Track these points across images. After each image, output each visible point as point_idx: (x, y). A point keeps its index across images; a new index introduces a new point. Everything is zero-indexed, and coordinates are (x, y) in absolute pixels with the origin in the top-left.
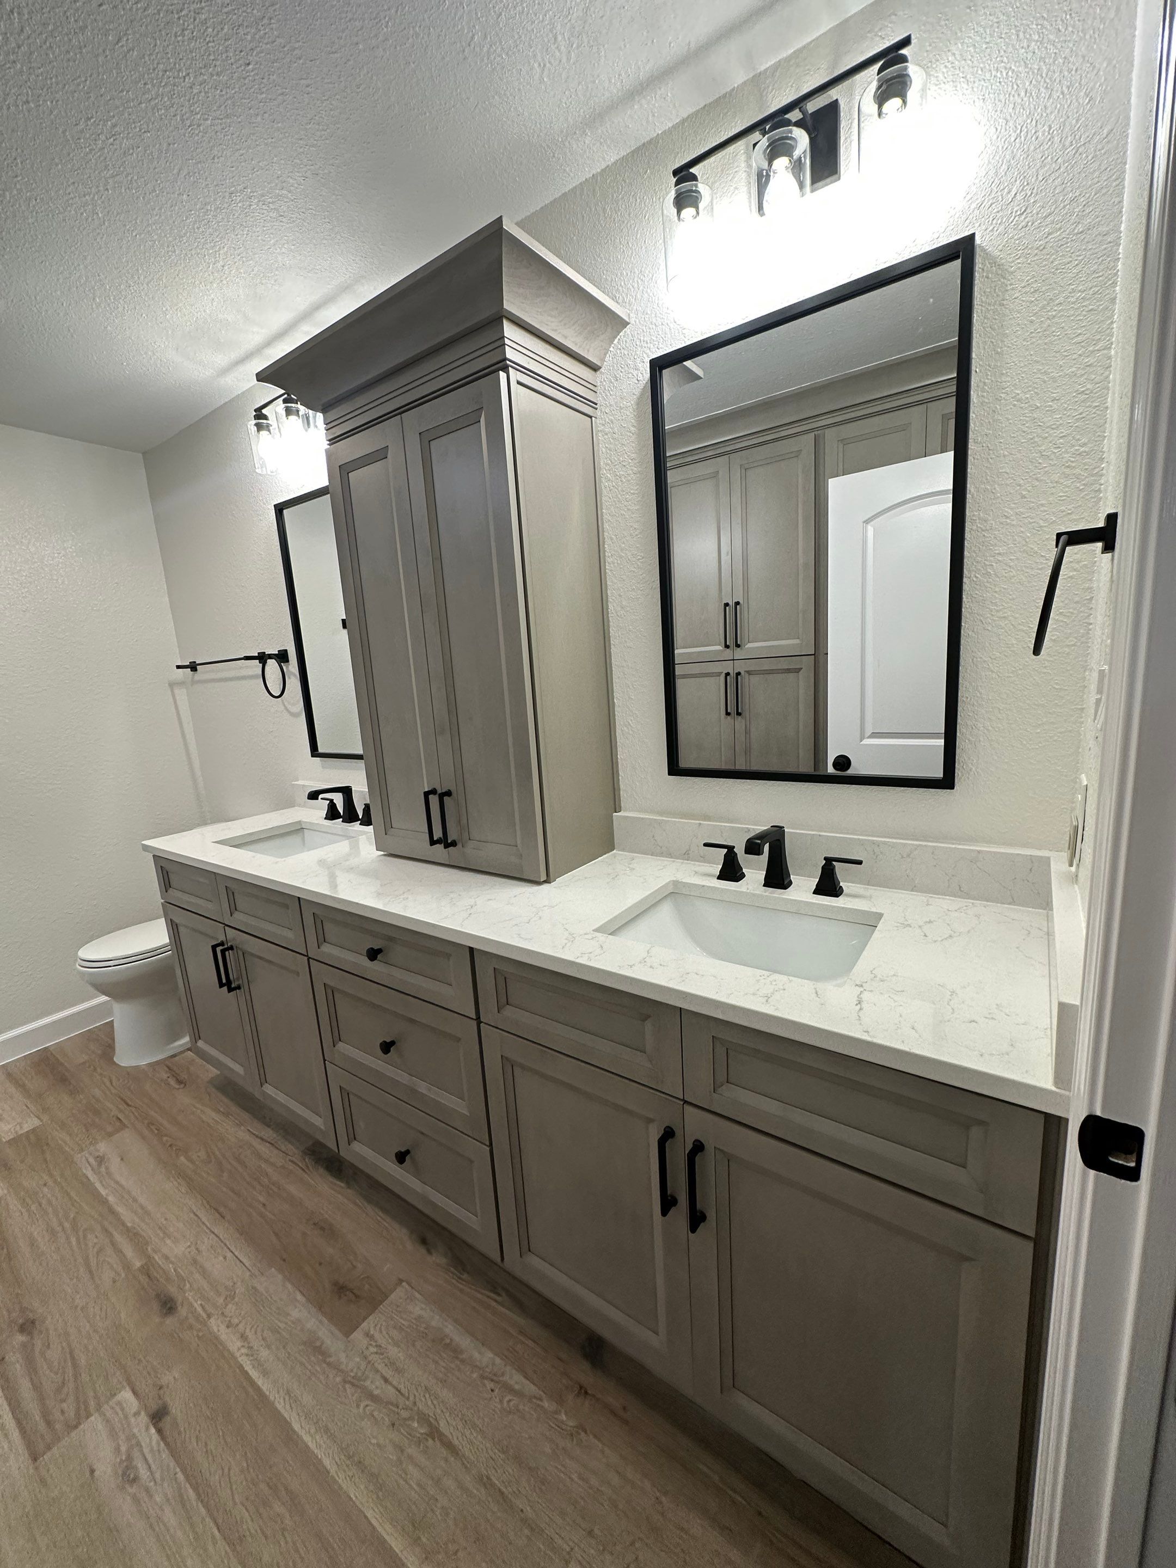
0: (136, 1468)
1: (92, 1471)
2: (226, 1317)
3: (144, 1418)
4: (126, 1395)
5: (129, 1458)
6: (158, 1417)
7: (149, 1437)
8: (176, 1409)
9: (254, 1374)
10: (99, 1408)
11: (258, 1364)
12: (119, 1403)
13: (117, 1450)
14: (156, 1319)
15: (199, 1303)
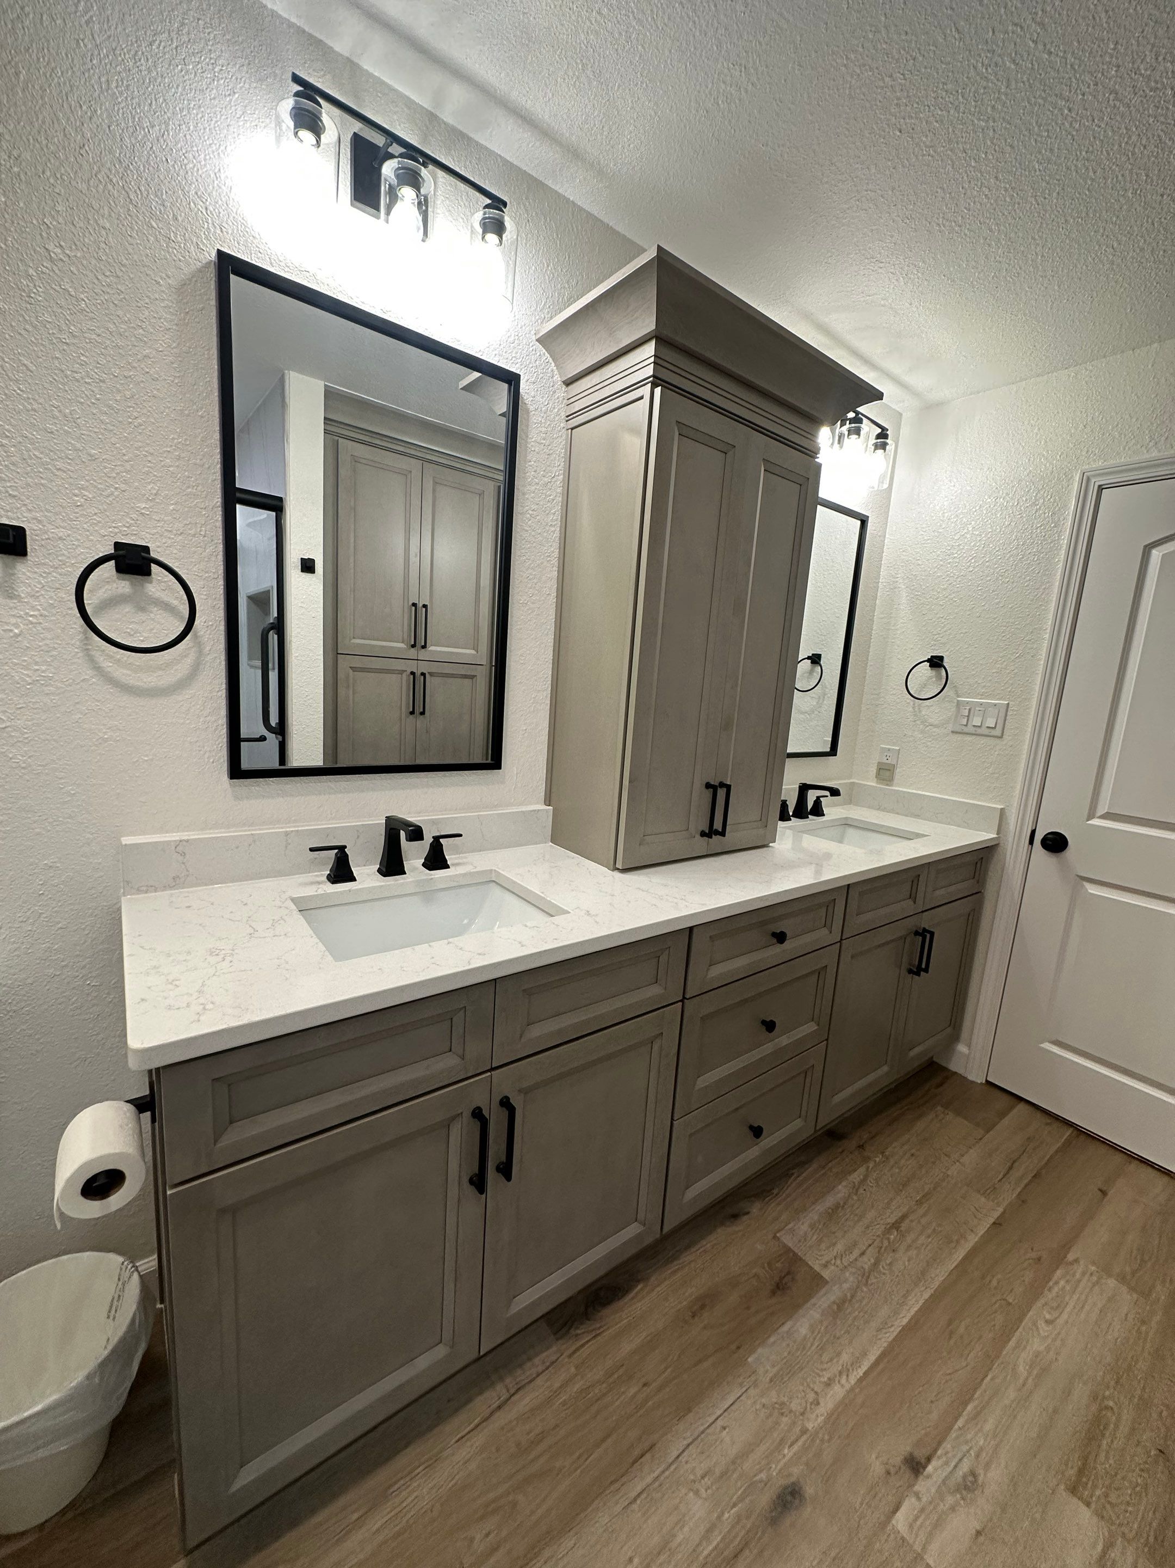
0: (964, 1477)
6: (916, 1466)
7: (936, 1471)
8: (903, 1447)
9: (865, 1366)
11: (856, 1362)
14: (807, 1511)
15: (786, 1451)
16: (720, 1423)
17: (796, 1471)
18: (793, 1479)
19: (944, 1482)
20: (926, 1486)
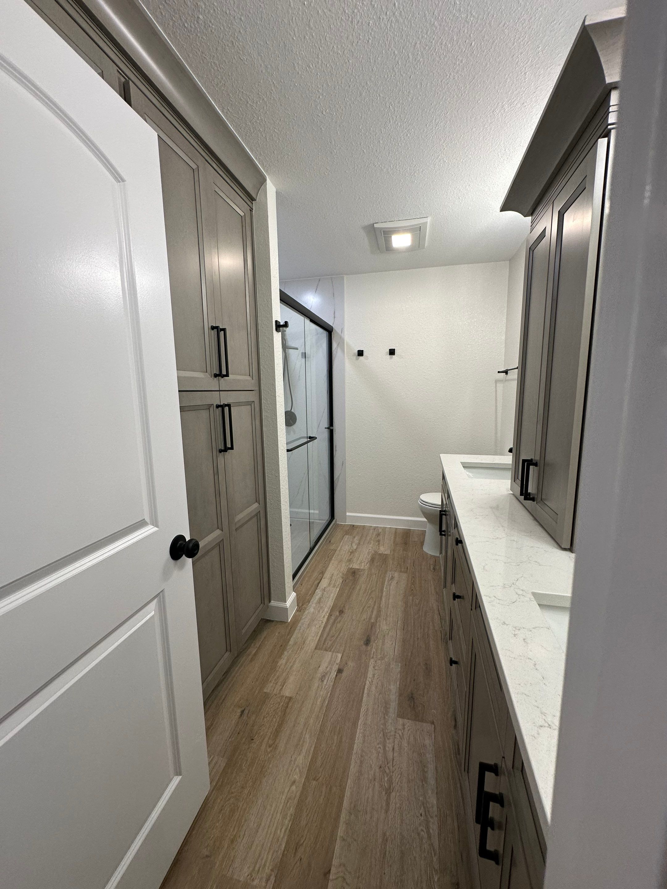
0: (325, 679)
1: (319, 667)
2: (376, 663)
3: (337, 667)
4: (340, 655)
5: (326, 674)
6: (340, 671)
7: (334, 674)
8: (344, 674)
9: (366, 691)
10: (333, 652)
11: (369, 690)
12: (337, 656)
13: (327, 668)
14: (362, 642)
15: (374, 650)
16: (394, 644)
17: (369, 648)
18: (369, 646)
19: (331, 673)
20: (335, 668)
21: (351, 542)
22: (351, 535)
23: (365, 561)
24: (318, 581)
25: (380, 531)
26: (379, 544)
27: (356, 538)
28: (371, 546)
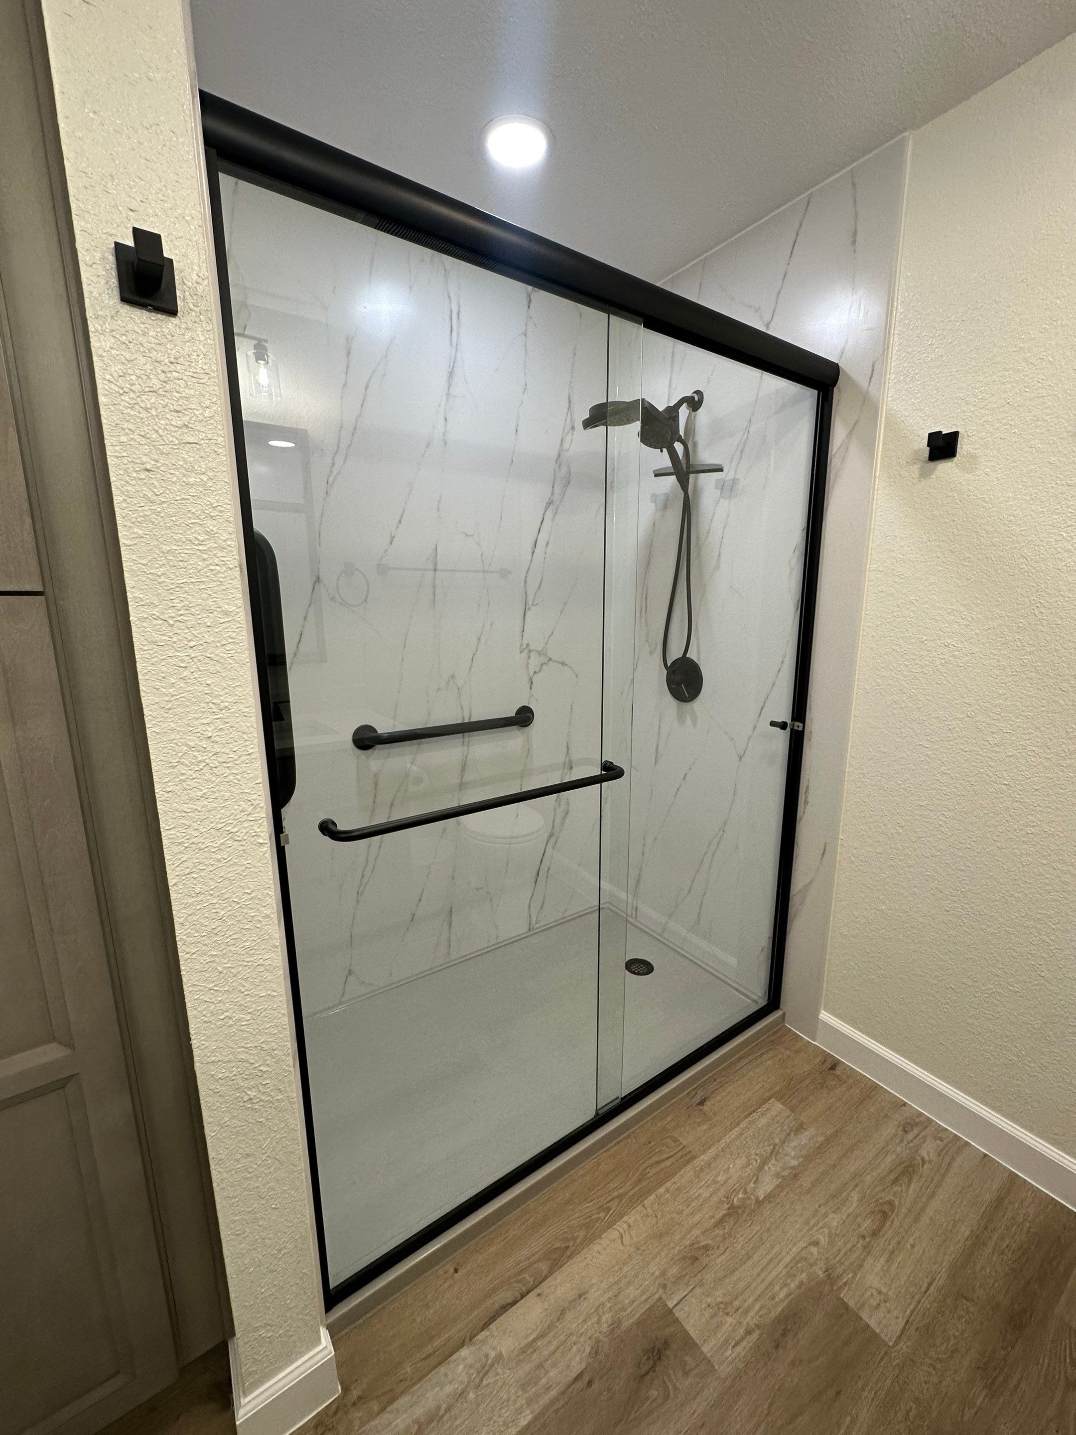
21: (769, 1149)
22: (793, 1109)
23: (747, 1311)
24: (506, 1296)
25: (928, 1150)
26: (875, 1234)
27: (804, 1138)
28: (835, 1220)
